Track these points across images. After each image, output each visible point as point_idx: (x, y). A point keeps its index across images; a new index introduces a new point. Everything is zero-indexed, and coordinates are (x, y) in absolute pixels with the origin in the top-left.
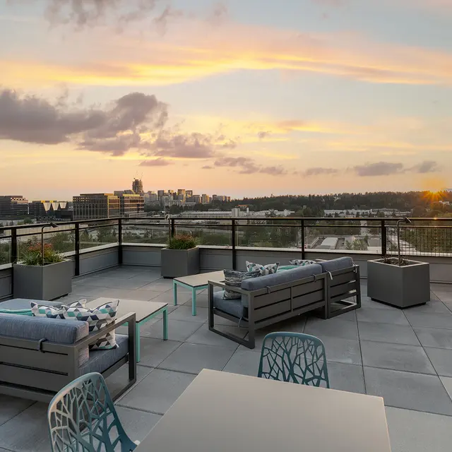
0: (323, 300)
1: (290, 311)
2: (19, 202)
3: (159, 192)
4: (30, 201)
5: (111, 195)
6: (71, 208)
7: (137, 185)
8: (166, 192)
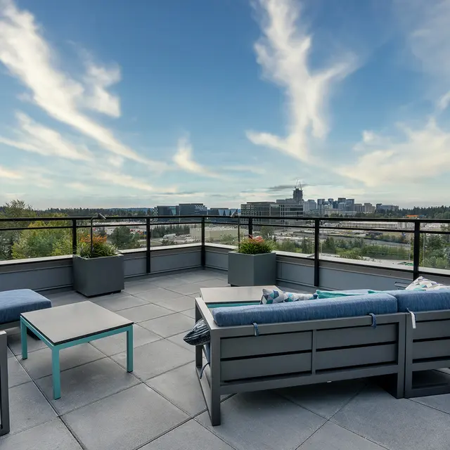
0: (395, 362)
1: (309, 372)
2: (201, 209)
3: (319, 200)
4: (208, 209)
5: (273, 203)
6: (239, 214)
7: (298, 193)
8: (326, 200)
